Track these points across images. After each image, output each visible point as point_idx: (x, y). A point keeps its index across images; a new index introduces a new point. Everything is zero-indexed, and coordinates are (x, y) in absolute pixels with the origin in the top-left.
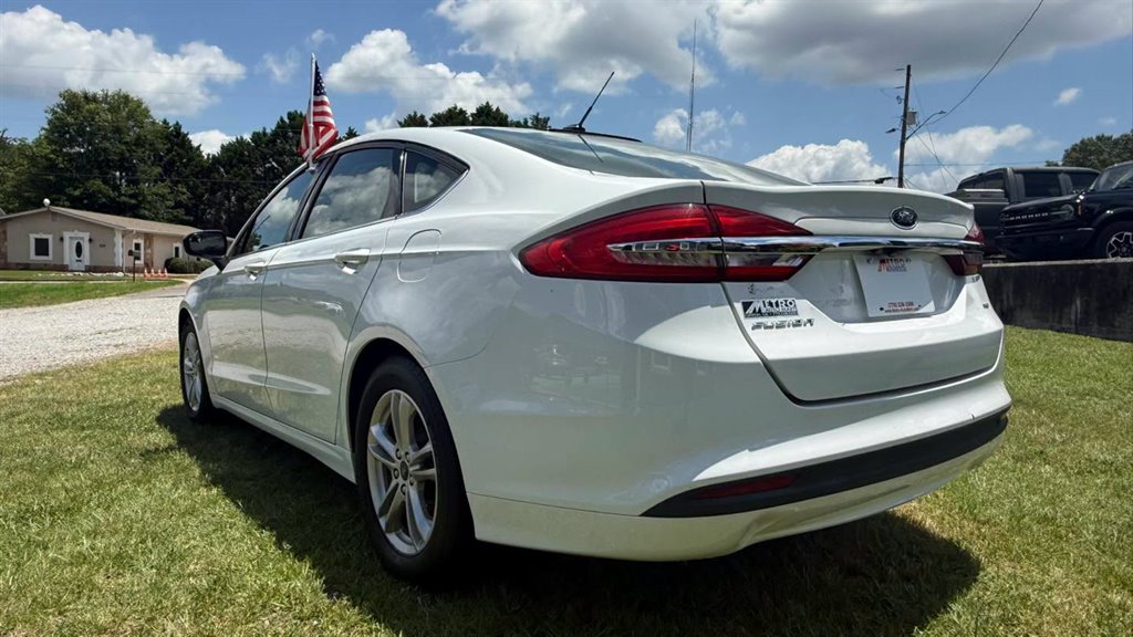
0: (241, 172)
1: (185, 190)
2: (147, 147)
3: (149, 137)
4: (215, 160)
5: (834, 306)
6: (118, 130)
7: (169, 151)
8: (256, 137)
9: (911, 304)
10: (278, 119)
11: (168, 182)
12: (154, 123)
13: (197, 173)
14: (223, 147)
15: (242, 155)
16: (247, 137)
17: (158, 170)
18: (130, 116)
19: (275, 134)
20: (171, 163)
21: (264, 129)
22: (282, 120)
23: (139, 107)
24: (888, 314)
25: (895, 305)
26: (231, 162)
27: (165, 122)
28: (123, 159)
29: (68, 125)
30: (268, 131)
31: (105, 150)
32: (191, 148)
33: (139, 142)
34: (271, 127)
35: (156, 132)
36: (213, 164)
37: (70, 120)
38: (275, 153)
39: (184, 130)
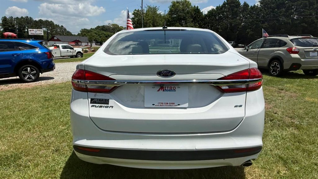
0: (212, 18)
1: (198, 24)
2: (190, 13)
3: (190, 11)
4: (206, 15)
5: (131, 102)
6: (183, 10)
7: (195, 14)
8: (217, 8)
9: (174, 104)
10: (224, 2)
11: (193, 23)
12: (192, 7)
13: (201, 20)
14: (208, 12)
15: (213, 13)
16: (215, 8)
17: (192, 19)
18: (187, 6)
19: (222, 6)
20: (195, 17)
21: (220, 5)
22: (225, 2)
23: (188, 3)
24: (156, 106)
25: (162, 103)
26: (210, 16)
27: (195, 6)
28: (184, 17)
29: (172, 10)
30: (221, 6)
31: (180, 15)
32: (200, 12)
33: (188, 12)
34: (221, 4)
35: (192, 9)
36: (205, 17)
37: (173, 9)
38: (222, 12)
39: (199, 8)
